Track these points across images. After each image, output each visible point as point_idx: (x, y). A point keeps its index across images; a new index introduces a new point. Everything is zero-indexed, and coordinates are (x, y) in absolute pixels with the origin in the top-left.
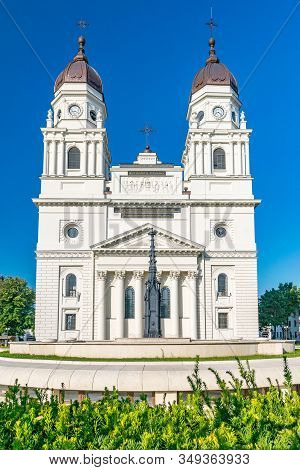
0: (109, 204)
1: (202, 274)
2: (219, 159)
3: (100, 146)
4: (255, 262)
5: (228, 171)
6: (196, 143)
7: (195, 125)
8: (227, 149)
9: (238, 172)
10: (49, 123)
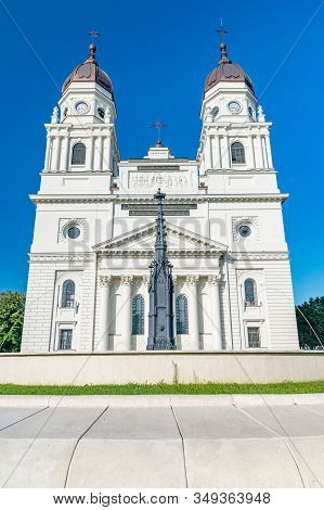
0: (115, 201)
1: (225, 279)
2: (237, 154)
3: (107, 142)
5: (249, 164)
6: (212, 137)
7: (209, 119)
8: (246, 143)
9: (259, 165)
10: (54, 119)
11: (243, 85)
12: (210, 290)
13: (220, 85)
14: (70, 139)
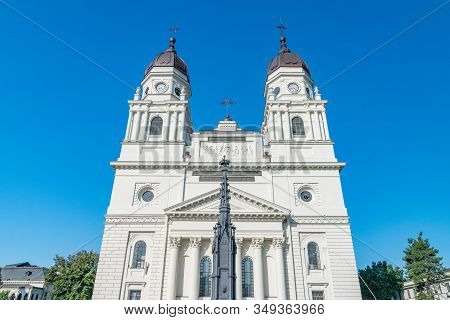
1: (289, 242)
2: (297, 126)
3: (182, 117)
4: (347, 228)
5: (308, 137)
6: (274, 113)
7: (272, 98)
8: (305, 118)
9: (317, 137)
10: (136, 98)
11: (300, 70)
12: (275, 253)
13: (281, 70)
14: (149, 113)
